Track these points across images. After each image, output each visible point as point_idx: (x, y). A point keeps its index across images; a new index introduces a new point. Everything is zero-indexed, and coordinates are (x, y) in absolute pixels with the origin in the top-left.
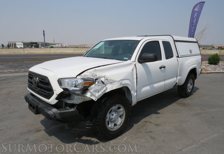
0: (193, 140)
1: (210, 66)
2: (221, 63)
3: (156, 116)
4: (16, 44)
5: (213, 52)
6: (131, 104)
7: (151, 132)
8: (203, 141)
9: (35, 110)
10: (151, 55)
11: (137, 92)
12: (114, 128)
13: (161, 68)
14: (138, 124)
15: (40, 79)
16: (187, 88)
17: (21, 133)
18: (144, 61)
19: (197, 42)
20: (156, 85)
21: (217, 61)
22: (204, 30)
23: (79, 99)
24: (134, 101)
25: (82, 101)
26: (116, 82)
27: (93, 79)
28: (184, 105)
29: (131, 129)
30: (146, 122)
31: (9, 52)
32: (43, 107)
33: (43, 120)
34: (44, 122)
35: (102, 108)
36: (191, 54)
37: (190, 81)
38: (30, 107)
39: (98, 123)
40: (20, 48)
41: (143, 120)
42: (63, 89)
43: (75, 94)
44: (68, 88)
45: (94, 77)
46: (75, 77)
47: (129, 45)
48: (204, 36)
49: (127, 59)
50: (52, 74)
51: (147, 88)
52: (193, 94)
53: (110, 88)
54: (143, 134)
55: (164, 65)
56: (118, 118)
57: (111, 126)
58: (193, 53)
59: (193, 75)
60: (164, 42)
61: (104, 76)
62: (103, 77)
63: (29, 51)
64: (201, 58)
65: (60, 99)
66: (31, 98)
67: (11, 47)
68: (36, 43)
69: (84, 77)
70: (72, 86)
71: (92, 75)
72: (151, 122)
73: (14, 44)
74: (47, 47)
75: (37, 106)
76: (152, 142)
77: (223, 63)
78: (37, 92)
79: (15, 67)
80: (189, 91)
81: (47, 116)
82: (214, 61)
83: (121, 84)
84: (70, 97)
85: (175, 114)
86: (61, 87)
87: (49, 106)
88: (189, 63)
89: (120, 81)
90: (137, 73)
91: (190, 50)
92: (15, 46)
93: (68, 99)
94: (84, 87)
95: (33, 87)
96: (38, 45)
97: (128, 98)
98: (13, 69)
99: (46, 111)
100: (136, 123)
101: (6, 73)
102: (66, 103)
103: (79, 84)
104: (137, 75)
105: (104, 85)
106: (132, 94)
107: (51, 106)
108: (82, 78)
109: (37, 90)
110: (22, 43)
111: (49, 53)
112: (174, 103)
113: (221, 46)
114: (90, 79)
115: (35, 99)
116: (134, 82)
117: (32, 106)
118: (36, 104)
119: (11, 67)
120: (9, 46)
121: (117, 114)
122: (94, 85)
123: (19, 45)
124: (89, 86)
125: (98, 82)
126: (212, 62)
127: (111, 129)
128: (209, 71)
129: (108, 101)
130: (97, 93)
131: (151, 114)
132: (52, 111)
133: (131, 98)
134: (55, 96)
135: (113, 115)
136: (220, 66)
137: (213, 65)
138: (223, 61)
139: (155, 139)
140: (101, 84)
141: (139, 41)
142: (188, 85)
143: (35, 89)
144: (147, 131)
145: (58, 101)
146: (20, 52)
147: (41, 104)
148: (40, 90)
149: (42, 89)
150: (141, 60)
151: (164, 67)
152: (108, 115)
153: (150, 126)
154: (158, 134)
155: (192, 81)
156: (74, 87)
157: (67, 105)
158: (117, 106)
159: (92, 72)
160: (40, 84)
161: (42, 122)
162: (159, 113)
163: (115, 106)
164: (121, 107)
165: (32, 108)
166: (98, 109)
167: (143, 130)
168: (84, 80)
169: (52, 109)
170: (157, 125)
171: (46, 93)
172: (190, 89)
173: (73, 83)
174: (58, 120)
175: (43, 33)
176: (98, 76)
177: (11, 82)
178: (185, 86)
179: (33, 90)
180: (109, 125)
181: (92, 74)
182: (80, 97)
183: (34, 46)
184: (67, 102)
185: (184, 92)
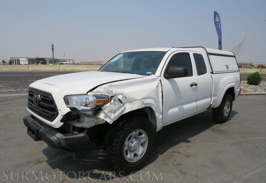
0: (233, 175)
1: (250, 86)
2: (262, 83)
3: (187, 145)
4: (19, 60)
5: (252, 71)
6: (155, 130)
7: (180, 164)
8: (245, 177)
9: (34, 135)
10: (180, 69)
11: (162, 114)
12: (134, 159)
13: (191, 85)
14: (163, 155)
15: (42, 97)
16: (224, 112)
17: (17, 165)
18: (171, 76)
19: (234, 56)
20: (186, 107)
21: (258, 81)
22: (242, 44)
23: (91, 122)
24: (159, 126)
25: (93, 124)
26: (137, 101)
27: (107, 96)
28: (220, 132)
29: (155, 161)
30: (174, 152)
31: (10, 69)
32: (45, 131)
33: (45, 149)
34: (47, 151)
35: (119, 134)
36: (228, 70)
37: (226, 103)
38: (29, 132)
39: (114, 152)
40: (24, 64)
41: (171, 150)
42: (70, 108)
43: (85, 114)
44: (77, 107)
45: (109, 93)
46: (86, 93)
47: (154, 57)
48: (242, 50)
49: (151, 73)
50: (57, 90)
51: (176, 110)
52: (230, 119)
53: (129, 108)
54: (170, 167)
55: (196, 82)
56: (139, 146)
57: (130, 156)
58: (230, 69)
59: (231, 96)
60: (195, 55)
61: (122, 93)
62: (120, 94)
63: (34, 68)
64: (240, 76)
65: (67, 122)
66: (30, 120)
67: (13, 63)
68: (43, 59)
69: (97, 94)
70: (82, 105)
71: (107, 92)
72: (180, 153)
73: (17, 60)
74: (56, 64)
75: (37, 131)
76: (181, 177)
77: (265, 83)
78: (39, 113)
79: (17, 86)
80: (226, 115)
81: (50, 142)
82: (254, 81)
83: (143, 103)
84: (79, 120)
85: (209, 142)
86: (68, 106)
87: (53, 130)
88: (226, 80)
89: (142, 99)
90: (162, 91)
91: (226, 66)
92: (18, 62)
93: (76, 122)
94: (97, 106)
95: (34, 106)
96: (46, 62)
97: (151, 121)
98: (14, 88)
99: (48, 137)
100: (162, 153)
101: (6, 93)
102: (74, 127)
103: (91, 102)
104: (162, 93)
105: (122, 104)
106: (157, 117)
107: (55, 130)
108: (94, 95)
109: (38, 110)
110: (27, 59)
111: (58, 70)
112: (208, 130)
113: (261, 64)
114: (104, 96)
115: (35, 122)
116: (159, 102)
117: (32, 130)
118: (36, 128)
119: (12, 86)
120: (11, 63)
121: (137, 141)
122: (109, 104)
123: (24, 61)
124: (103, 105)
125: (114, 101)
126: (252, 82)
127: (130, 160)
128: (249, 92)
129: (127, 125)
130: (113, 114)
131: (179, 142)
132: (56, 137)
133: (156, 122)
134: (59, 117)
135: (132, 142)
136: (262, 87)
137: (253, 86)
138: (264, 80)
139: (185, 174)
140: (118, 103)
141: (165, 53)
142: (225, 108)
143: (36, 109)
144: (175, 163)
145: (63, 123)
146: (24, 69)
147: (43, 127)
148: (42, 110)
149: (44, 109)
150: (168, 75)
151: (196, 85)
152: (126, 143)
153: (179, 158)
154: (190, 168)
155: (229, 103)
156: (84, 106)
157: (75, 129)
158: (138, 132)
159: (107, 88)
160: (42, 103)
161: (45, 151)
162: (190, 142)
163: (136, 131)
164: (143, 133)
165: (31, 133)
166: (114, 135)
167: (170, 162)
168: (97, 97)
169: (56, 133)
170: (187, 156)
171: (48, 113)
172: (227, 113)
173: (82, 101)
174: (62, 148)
175: (52, 48)
176: (114, 93)
177: (10, 103)
178: (221, 109)
179: (34, 110)
180: (127, 155)
181: (107, 90)
182: (92, 119)
183: (40, 62)
184: (75, 125)
185: (220, 116)
